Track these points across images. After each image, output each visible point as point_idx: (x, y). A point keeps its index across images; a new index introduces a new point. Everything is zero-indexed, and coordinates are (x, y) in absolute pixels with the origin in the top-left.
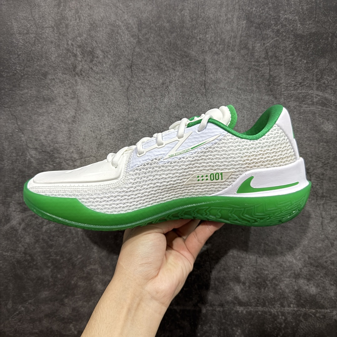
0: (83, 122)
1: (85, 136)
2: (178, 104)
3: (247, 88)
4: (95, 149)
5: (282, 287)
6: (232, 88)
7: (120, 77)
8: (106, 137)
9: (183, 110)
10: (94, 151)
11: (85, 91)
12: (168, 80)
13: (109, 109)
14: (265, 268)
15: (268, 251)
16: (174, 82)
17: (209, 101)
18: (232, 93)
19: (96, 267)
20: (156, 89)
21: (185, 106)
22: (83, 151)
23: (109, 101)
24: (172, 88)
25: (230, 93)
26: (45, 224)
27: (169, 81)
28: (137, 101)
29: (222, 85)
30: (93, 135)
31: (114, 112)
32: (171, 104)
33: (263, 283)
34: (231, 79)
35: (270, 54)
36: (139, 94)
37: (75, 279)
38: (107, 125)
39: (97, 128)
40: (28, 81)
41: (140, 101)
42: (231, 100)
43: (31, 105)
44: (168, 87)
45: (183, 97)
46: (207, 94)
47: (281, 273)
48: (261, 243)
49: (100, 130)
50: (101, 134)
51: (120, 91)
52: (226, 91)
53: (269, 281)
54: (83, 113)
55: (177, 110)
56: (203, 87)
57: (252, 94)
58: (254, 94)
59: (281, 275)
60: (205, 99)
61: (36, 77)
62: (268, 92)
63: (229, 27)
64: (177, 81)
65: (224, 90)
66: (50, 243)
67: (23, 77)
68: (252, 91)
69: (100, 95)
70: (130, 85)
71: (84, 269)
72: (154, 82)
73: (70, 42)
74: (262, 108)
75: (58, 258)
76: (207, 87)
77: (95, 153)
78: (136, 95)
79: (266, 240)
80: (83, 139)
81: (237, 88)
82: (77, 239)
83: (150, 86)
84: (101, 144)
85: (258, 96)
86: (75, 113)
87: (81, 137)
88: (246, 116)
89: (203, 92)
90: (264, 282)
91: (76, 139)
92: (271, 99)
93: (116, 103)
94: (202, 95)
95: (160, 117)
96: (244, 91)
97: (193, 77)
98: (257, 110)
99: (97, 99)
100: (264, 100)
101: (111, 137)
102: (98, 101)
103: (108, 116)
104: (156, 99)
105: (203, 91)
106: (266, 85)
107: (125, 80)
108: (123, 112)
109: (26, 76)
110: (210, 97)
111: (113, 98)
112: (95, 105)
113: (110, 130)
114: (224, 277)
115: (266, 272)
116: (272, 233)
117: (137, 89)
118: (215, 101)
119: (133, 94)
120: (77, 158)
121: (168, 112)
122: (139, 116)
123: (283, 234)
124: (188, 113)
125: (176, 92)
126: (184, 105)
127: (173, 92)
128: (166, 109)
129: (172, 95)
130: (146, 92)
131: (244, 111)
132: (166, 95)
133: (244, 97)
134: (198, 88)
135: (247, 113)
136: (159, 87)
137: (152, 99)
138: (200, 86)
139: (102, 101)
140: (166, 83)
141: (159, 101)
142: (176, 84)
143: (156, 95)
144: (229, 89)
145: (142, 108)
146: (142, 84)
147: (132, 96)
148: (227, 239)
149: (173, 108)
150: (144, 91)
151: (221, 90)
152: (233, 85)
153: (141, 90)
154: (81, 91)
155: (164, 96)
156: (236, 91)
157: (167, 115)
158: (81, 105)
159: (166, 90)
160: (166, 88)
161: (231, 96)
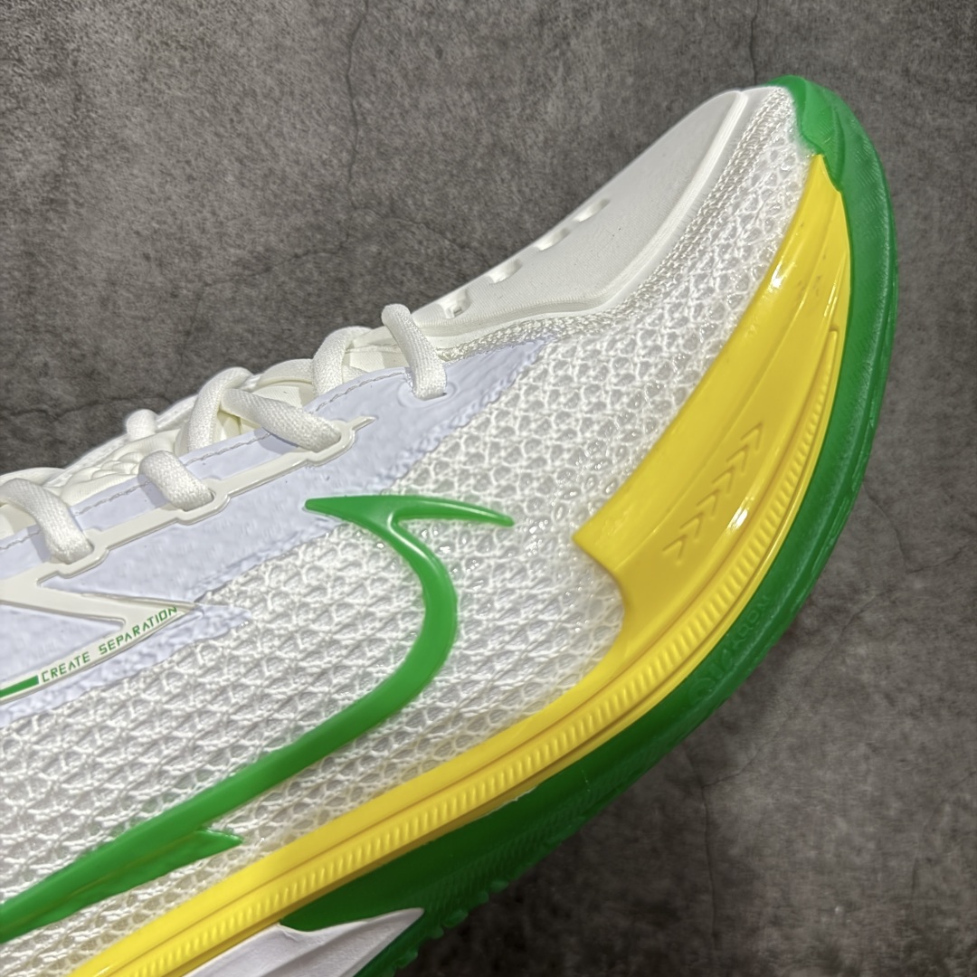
0: (104, 206)
1: (113, 284)
2: (611, 135)
3: (952, 77)
4: (165, 356)
6: (882, 73)
8: (228, 294)
10: (161, 364)
11: (118, 39)
13: (249, 140)
14: (944, 907)
15: (968, 833)
16: (597, 16)
18: (878, 98)
20: (503, 43)
22: (102, 366)
23: (248, 101)
24: (587, 44)
25: (872, 97)
27: (575, 11)
28: (401, 105)
29: (835, 51)
30: (159, 280)
31: (275, 156)
32: (577, 130)
33: (931, 968)
34: (878, 23)
36: (410, 66)
38: (232, 227)
39: (181, 240)
41: (416, 106)
44: (565, 38)
45: (643, 96)
48: (943, 801)
49: (196, 255)
50: (200, 277)
51: (313, 45)
52: (853, 82)
53: (958, 956)
54: (102, 158)
56: (743, 52)
57: (972, 110)
64: (613, 13)
65: (845, 76)
69: (201, 64)
70: (364, 17)
76: (761, 54)
77: (166, 374)
78: (394, 70)
79: (961, 790)
80: (104, 302)
81: (906, 71)
83: (472, 27)
84: (198, 330)
86: (62, 158)
87: (91, 291)
88: (936, 215)
90: (938, 961)
91: (63, 298)
93: (288, 111)
95: (516, 197)
96: (937, 91)
99: (185, 85)
101: (254, 293)
102: (191, 95)
103: (240, 179)
104: (502, 100)
105: (744, 72)
108: (324, 164)
111: (269, 81)
112: (169, 115)
113: (248, 257)
114: (774, 954)
115: (950, 923)
117: (403, 41)
119: (382, 65)
120: (70, 400)
121: (560, 170)
122: (408, 187)
125: (604, 66)
127: (593, 70)
128: (553, 157)
129: (585, 82)
130: (450, 61)
131: (928, 188)
132: (555, 79)
133: (934, 119)
134: (716, 57)
135: (941, 200)
136: (519, 39)
137: (483, 97)
138: (729, 45)
139: (209, 96)
140: (556, 18)
141: (515, 109)
142: (611, 28)
143: (502, 77)
144: (865, 74)
145: (424, 144)
146: (432, 13)
147: (374, 76)
148: (798, 792)
149: (587, 150)
150: (440, 53)
151: (830, 75)
152: (885, 58)
153: (422, 45)
154: (94, 37)
155: (543, 86)
156: (899, 87)
157: (554, 186)
158: (93, 115)
159: (557, 53)
160: (557, 46)
161: (876, 110)
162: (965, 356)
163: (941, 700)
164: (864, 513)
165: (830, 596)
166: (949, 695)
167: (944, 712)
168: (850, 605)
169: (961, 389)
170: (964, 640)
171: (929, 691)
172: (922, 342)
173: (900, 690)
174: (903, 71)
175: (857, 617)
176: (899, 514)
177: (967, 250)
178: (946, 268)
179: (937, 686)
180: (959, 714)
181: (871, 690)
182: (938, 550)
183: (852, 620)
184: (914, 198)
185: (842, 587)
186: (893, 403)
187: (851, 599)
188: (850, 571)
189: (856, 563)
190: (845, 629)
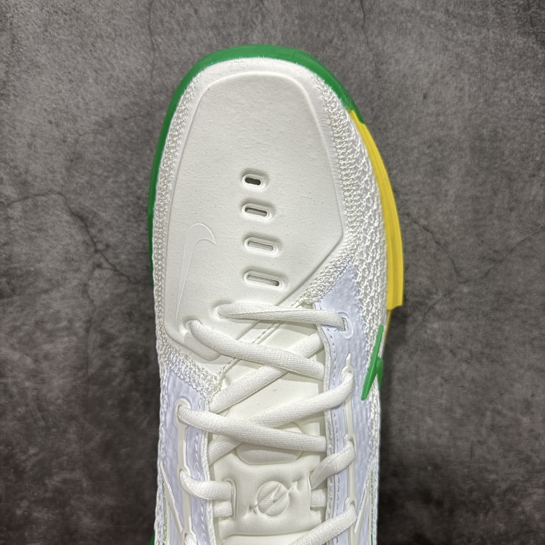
0: (28, 97)
1: (34, 136)
3: (472, 13)
4: (61, 173)
5: (527, 509)
6: (434, 13)
8: (91, 139)
10: (59, 177)
11: (32, 11)
13: (100, 60)
14: (489, 468)
15: (500, 427)
17: (373, 43)
18: (432, 26)
19: (77, 474)
20: (229, 5)
22: (30, 179)
23: (99, 40)
24: (273, 4)
25: (428, 26)
28: (177, 40)
30: (56, 134)
31: (113, 68)
33: (483, 501)
36: (181, 19)
37: (25, 504)
38: (92, 105)
39: (67, 113)
41: (185, 40)
42: (431, 43)
45: (304, 30)
46: (366, 25)
47: (527, 477)
48: (486, 409)
49: (75, 120)
50: (77, 132)
51: (131, 10)
52: (418, 18)
53: (498, 496)
54: (26, 72)
56: (357, 4)
57: (484, 31)
58: (488, 30)
59: (526, 481)
60: (362, 37)
62: (523, 25)
65: (413, 15)
68: (483, 22)
69: (74, 22)
71: (47, 481)
74: (507, 68)
76: (367, 4)
77: (61, 182)
78: (173, 21)
79: (496, 403)
80: (30, 146)
81: (447, 11)
82: (24, 408)
84: (77, 158)
85: (498, 37)
86: (7, 72)
87: (23, 140)
88: (467, 88)
89: (355, 18)
90: (487, 497)
91: (9, 144)
92: (531, 45)
93: (119, 44)
94: (353, 26)
96: (465, 21)
98: (495, 74)
99: (67, 33)
100: (513, 47)
101: (104, 139)
102: (70, 38)
103: (96, 82)
104: (229, 35)
105: (358, 15)
106: (519, 6)
108: (138, 71)
110: (376, 33)
111: (109, 30)
112: (59, 49)
113: (101, 120)
115: (493, 477)
116: (512, 385)
117: (177, 6)
118: (389, 44)
119: (166, 19)
120: (14, 196)
123: (538, 386)
125: (283, 15)
127: (277, 18)
129: (273, 24)
130: (202, 15)
131: (462, 74)
132: (257, 23)
133: (463, 36)
134: (342, 7)
135: (469, 80)
137: (219, 34)
138: (349, 1)
139: (79, 38)
141: (236, 39)
143: (229, 23)
144: (424, 13)
145: (190, 59)
147: (163, 25)
148: (404, 403)
150: (196, 11)
151: (405, 15)
152: (435, 4)
153: (187, 8)
154: (20, 10)
155: (251, 26)
156: (444, 19)
158: (21, 50)
159: (258, 9)
160: (257, 5)
161: (431, 33)
162: (486, 164)
163: (482, 353)
164: (433, 251)
165: (416, 296)
166: (487, 351)
167: (484, 360)
168: (427, 301)
169: (485, 182)
170: (494, 320)
171: (475, 348)
172: (462, 157)
173: (459, 348)
174: (445, 11)
175: (432, 307)
176: (453, 251)
177: (485, 107)
178: (473, 116)
179: (479, 346)
180: (493, 361)
181: (442, 347)
182: (476, 271)
183: (429, 309)
184: (454, 79)
185: (423, 291)
186: (445, 191)
187: (428, 298)
188: (426, 282)
189: (429, 278)
190: (425, 314)
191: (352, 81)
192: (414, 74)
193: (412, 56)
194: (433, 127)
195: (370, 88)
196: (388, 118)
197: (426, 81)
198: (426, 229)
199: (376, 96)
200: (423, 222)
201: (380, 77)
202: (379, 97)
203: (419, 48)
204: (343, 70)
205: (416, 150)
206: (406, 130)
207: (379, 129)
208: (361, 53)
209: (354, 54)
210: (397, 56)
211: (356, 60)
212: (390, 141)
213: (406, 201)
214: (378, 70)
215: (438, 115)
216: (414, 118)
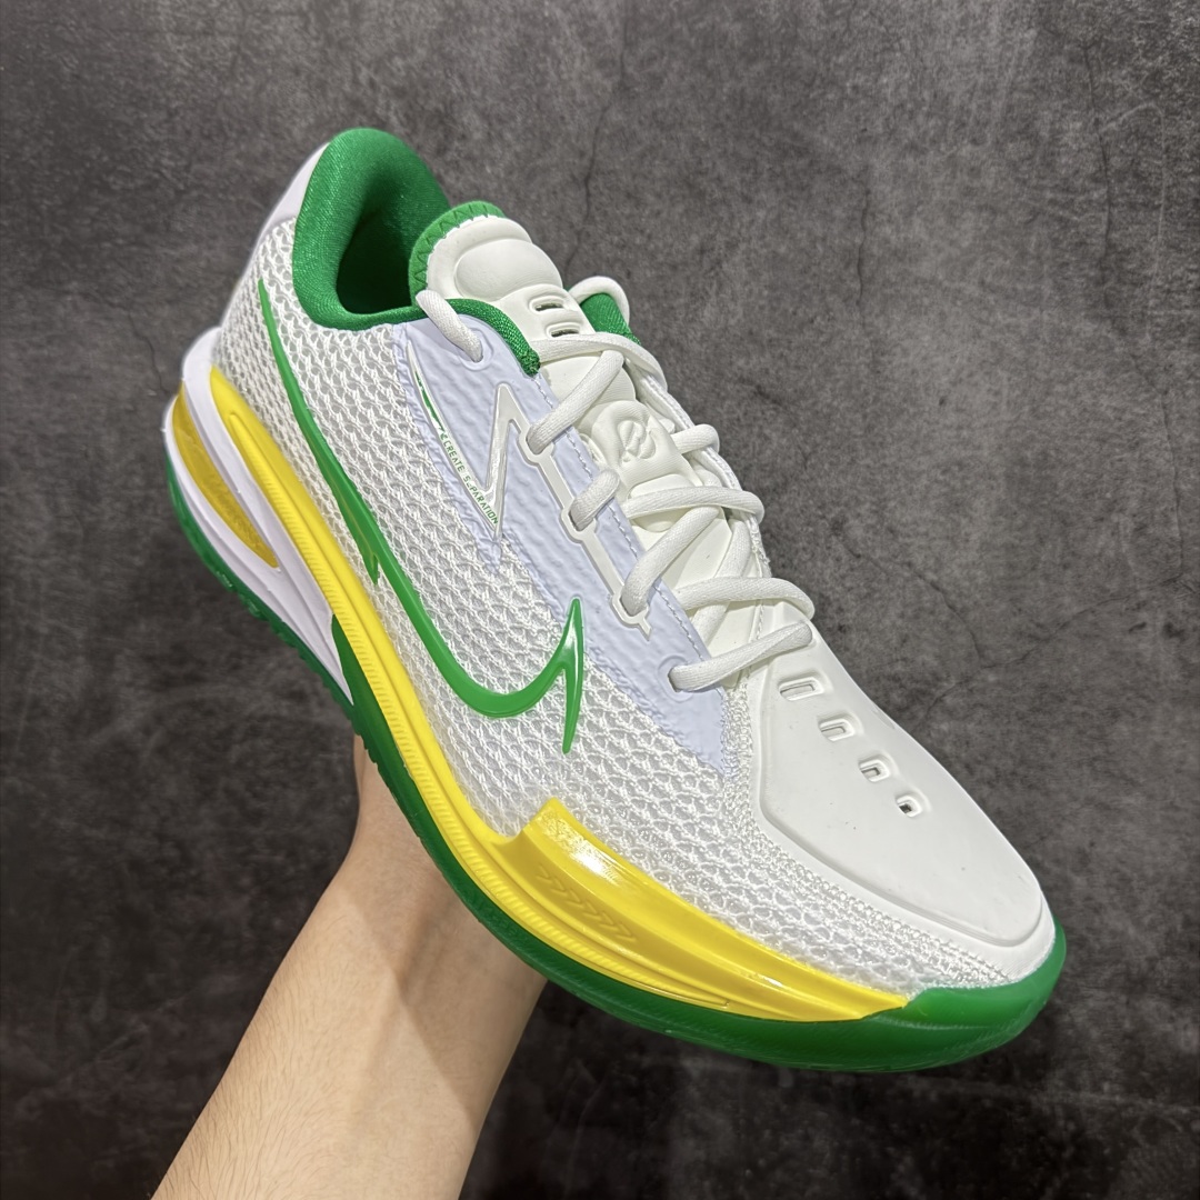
2: (751, 333)
3: (1019, 287)
5: (1079, 1020)
6: (962, 284)
7: (545, 218)
9: (768, 355)
12: (721, 239)
16: (743, 246)
17: (871, 324)
20: (674, 267)
21: (778, 340)
24: (735, 267)
25: (954, 304)
26: (238, 736)
27: (727, 243)
29: (925, 269)
32: (725, 329)
34: (960, 247)
35: (1116, 162)
40: (199, 213)
42: (955, 327)
43: (207, 303)
44: (719, 263)
45: (775, 304)
46: (863, 300)
47: (1079, 969)
52: (939, 291)
55: (748, 355)
56: (853, 270)
57: (1036, 311)
58: (1042, 311)
59: (1078, 976)
60: (857, 316)
61: (232, 198)
62: (1094, 306)
63: (968, 52)
64: (755, 244)
65: (932, 287)
66: (254, 804)
67: (185, 197)
68: (1035, 300)
70: (577, 249)
72: (670, 240)
73: (364, 74)
74: (1067, 365)
75: (279, 859)
76: (867, 271)
79: (1034, 851)
81: (982, 283)
83: (653, 256)
85: (1056, 321)
88: (1005, 392)
89: (849, 289)
92: (1104, 333)
94: (845, 301)
95: (680, 376)
96: (1007, 297)
97: (819, 232)
98: (1048, 373)
100: (1078, 334)
104: (672, 308)
105: (852, 286)
106: (1090, 279)
107: (559, 229)
109: (195, 193)
110: (877, 311)
116: (1059, 826)
117: (604, 267)
118: (894, 327)
121: (712, 357)
123: (1100, 831)
124: (788, 365)
125: (746, 283)
126: (775, 335)
127: (738, 287)
128: (707, 348)
129: (732, 294)
130: (636, 280)
131: (999, 371)
132: (710, 293)
133: (1004, 319)
134: (831, 275)
135: (1009, 379)
136: (685, 264)
137: (658, 306)
138: (842, 266)
140: (713, 249)
141: (681, 314)
142: (753, 255)
143: (672, 291)
144: (949, 285)
146: (624, 246)
149: (732, 343)
151: (920, 286)
152: (965, 273)
153: (617, 268)
155: (702, 298)
156: (977, 295)
157: (707, 369)
159: (712, 274)
160: (712, 269)
161: (958, 313)
162: (1029, 500)
163: (1014, 773)
164: (944, 618)
165: (917, 682)
166: (1021, 770)
167: (1017, 784)
168: (933, 690)
169: (1025, 525)
170: (1033, 726)
171: (1004, 765)
172: (992, 488)
173: (979, 762)
174: (979, 283)
175: (940, 700)
176: (974, 620)
177: (1031, 418)
178: (1013, 432)
179: (1010, 762)
180: (1031, 787)
181: (953, 760)
182: (1009, 651)
183: (936, 702)
184: (987, 378)
185: (927, 675)
186: (966, 534)
187: (935, 686)
188: (933, 663)
189: (937, 657)
190: (930, 709)
191: (838, 376)
192: (929, 370)
193: (926, 345)
194: (952, 444)
195: (863, 387)
196: (886, 429)
197: (945, 379)
198: (935, 586)
199: (871, 398)
200: (931, 576)
201: (879, 372)
202: (876, 400)
203: (938, 332)
204: (827, 361)
205: (925, 476)
206: (912, 447)
207: (873, 444)
208: (854, 337)
209: (842, 338)
210: (906, 343)
211: (846, 348)
212: (887, 461)
213: (908, 545)
214: (876, 362)
215: (960, 428)
216: (924, 432)
